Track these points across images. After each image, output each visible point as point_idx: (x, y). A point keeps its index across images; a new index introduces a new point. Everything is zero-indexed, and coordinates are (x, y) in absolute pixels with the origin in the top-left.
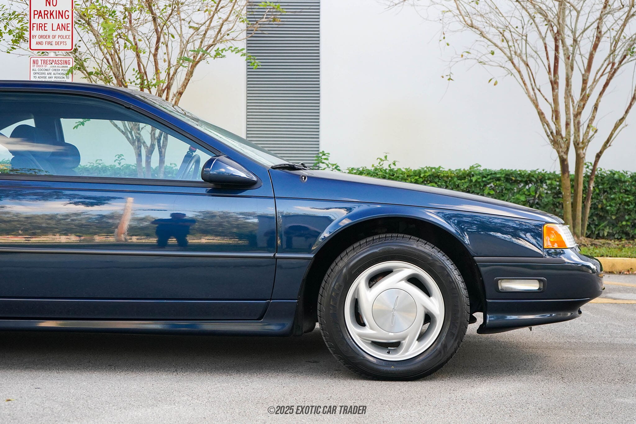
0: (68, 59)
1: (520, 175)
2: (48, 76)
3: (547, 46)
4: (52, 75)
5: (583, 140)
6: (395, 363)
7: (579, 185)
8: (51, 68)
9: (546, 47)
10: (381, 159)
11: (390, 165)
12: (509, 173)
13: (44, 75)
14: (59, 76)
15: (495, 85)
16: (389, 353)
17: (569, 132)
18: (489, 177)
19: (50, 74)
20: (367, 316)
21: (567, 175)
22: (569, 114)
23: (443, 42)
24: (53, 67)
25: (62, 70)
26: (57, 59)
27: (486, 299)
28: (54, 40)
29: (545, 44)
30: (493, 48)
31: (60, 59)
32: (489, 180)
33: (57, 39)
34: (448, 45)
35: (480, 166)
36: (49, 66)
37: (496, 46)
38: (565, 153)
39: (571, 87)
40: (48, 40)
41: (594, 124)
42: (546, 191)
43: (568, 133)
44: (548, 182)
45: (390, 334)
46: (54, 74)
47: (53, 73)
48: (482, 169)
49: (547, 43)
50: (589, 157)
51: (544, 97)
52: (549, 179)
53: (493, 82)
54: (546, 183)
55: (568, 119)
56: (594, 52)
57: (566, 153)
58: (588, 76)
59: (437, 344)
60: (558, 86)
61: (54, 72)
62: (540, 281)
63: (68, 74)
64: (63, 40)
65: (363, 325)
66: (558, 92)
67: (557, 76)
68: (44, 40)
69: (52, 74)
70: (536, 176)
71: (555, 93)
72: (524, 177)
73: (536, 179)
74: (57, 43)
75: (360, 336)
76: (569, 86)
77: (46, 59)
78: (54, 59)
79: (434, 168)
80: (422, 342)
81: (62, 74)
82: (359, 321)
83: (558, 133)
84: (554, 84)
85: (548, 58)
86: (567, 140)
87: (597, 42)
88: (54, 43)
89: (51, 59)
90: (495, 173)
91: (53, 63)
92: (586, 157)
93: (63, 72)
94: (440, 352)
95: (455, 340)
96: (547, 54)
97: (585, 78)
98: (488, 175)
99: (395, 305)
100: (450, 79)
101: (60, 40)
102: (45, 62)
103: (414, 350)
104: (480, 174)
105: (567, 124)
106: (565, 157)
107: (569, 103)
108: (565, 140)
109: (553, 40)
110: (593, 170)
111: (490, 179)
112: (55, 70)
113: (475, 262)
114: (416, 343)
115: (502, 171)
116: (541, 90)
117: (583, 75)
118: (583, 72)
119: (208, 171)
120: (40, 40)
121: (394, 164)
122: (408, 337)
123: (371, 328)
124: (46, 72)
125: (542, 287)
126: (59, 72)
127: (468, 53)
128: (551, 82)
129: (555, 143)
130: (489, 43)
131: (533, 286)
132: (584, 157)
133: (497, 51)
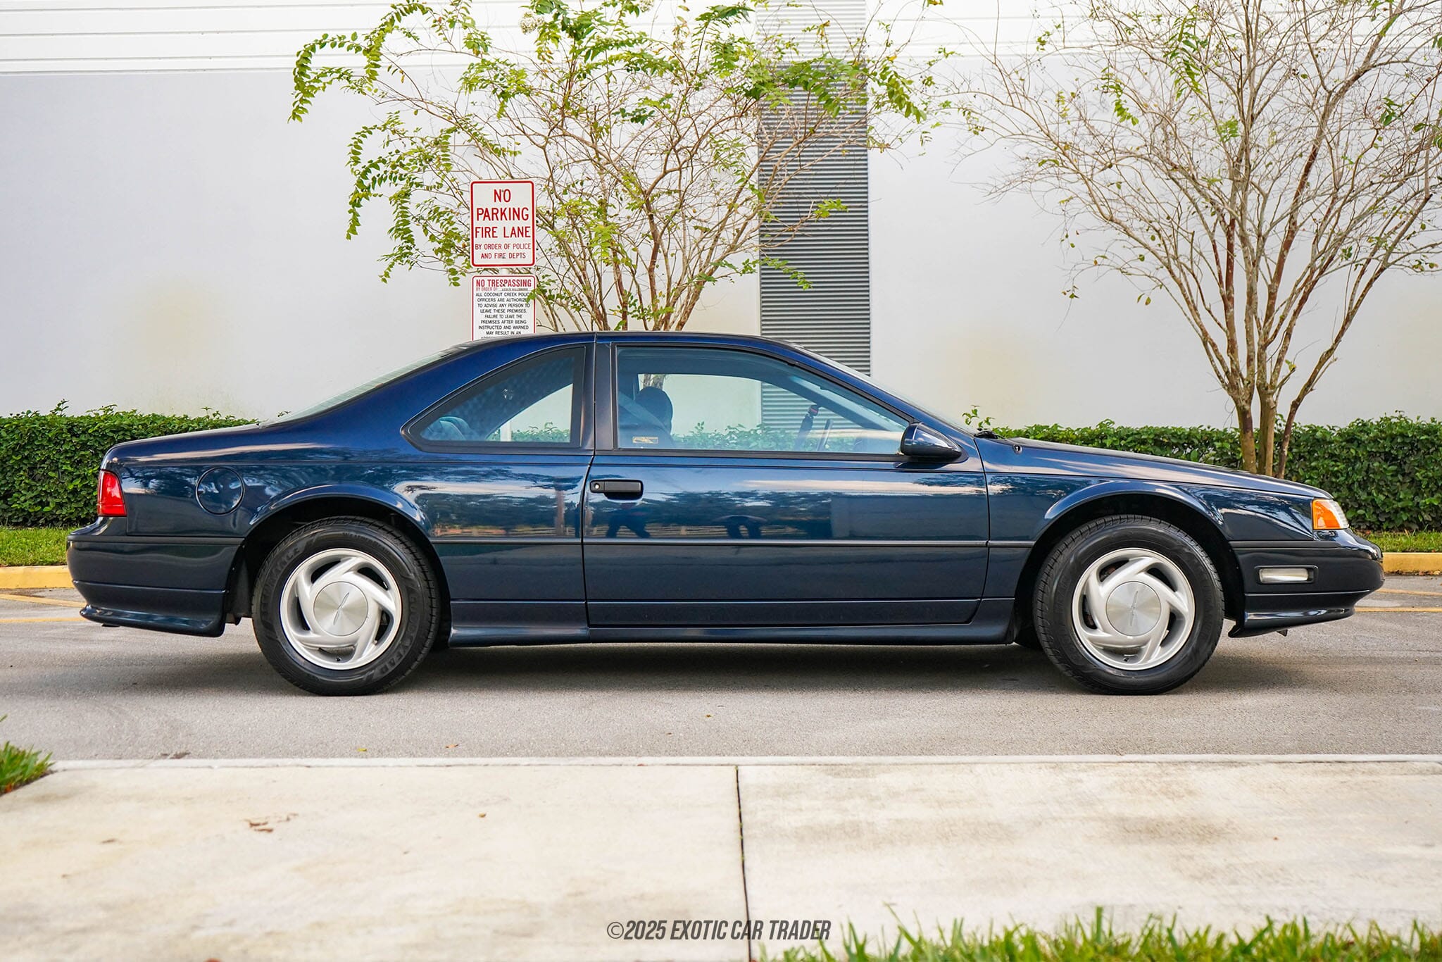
0: (527, 278)
1: (1174, 435)
2: (499, 303)
3: (1217, 244)
4: (506, 302)
5: (1271, 383)
6: (1135, 673)
7: (1268, 449)
8: (504, 292)
9: (1215, 247)
10: (969, 415)
11: (981, 424)
12: (1158, 432)
13: (492, 303)
14: (515, 303)
15: (1147, 304)
16: (1126, 661)
17: (1253, 371)
18: (1130, 439)
19: (503, 300)
20: (1099, 615)
21: (1249, 434)
22: (1253, 344)
23: (1066, 244)
24: (507, 290)
25: (520, 294)
26: (512, 279)
27: (1243, 591)
28: (507, 251)
29: (1214, 241)
30: (1143, 251)
31: (516, 278)
32: (1129, 443)
33: (511, 250)
34: (1073, 246)
35: (1113, 423)
36: (500, 288)
37: (1146, 247)
38: (1246, 402)
39: (1256, 306)
40: (499, 251)
41: (1287, 357)
42: (1213, 458)
43: (1251, 373)
44: (1218, 445)
45: (1129, 637)
46: (508, 300)
47: (506, 298)
48: (1116, 427)
49: (1216, 238)
50: (1283, 407)
51: (1216, 320)
52: (1218, 440)
53: (1144, 299)
54: (1214, 446)
55: (1250, 351)
56: (1285, 253)
57: (1249, 402)
58: (1277, 287)
59: (1187, 649)
60: (1233, 304)
61: (508, 297)
62: (1309, 570)
63: (528, 300)
64: (519, 251)
65: (1094, 627)
66: (1233, 312)
67: (1231, 288)
68: (493, 252)
69: (505, 300)
70: (1199, 437)
71: (1229, 314)
72: (1180, 438)
73: (1199, 440)
74: (512, 256)
75: (1092, 640)
76: (1254, 302)
77: (495, 279)
78: (508, 279)
79: (1047, 427)
80: (1166, 648)
81: (520, 300)
82: (1089, 623)
83: (1235, 372)
84: (1228, 300)
85: (1218, 263)
86: (1249, 382)
87: (1290, 238)
88: (507, 256)
89: (503, 278)
90: (1138, 433)
91: (506, 285)
92: (1278, 409)
93: (520, 297)
94: (1191, 658)
95: (1209, 643)
96: (1217, 257)
97: (1272, 291)
98: (1128, 436)
99: (1135, 601)
100: (1072, 296)
101: (516, 251)
102: (494, 283)
103: (1159, 656)
104: (1115, 434)
105: (1250, 360)
106: (1247, 407)
107: (1252, 328)
108: (1246, 382)
109: (1224, 234)
110: (1288, 426)
111: (1131, 442)
112: (509, 294)
113: (1230, 547)
114: (1159, 649)
115: (1148, 430)
116: (1212, 310)
117: (1270, 287)
118: (1270, 283)
119: (910, 442)
120: (488, 251)
121: (987, 421)
122: (1150, 642)
123: (1105, 631)
124: (497, 298)
125: (1312, 577)
126: (515, 297)
127: (1104, 257)
128: (1223, 297)
129: (1232, 388)
130: (1137, 244)
131: (1300, 576)
132: (1275, 407)
133: (1149, 256)
